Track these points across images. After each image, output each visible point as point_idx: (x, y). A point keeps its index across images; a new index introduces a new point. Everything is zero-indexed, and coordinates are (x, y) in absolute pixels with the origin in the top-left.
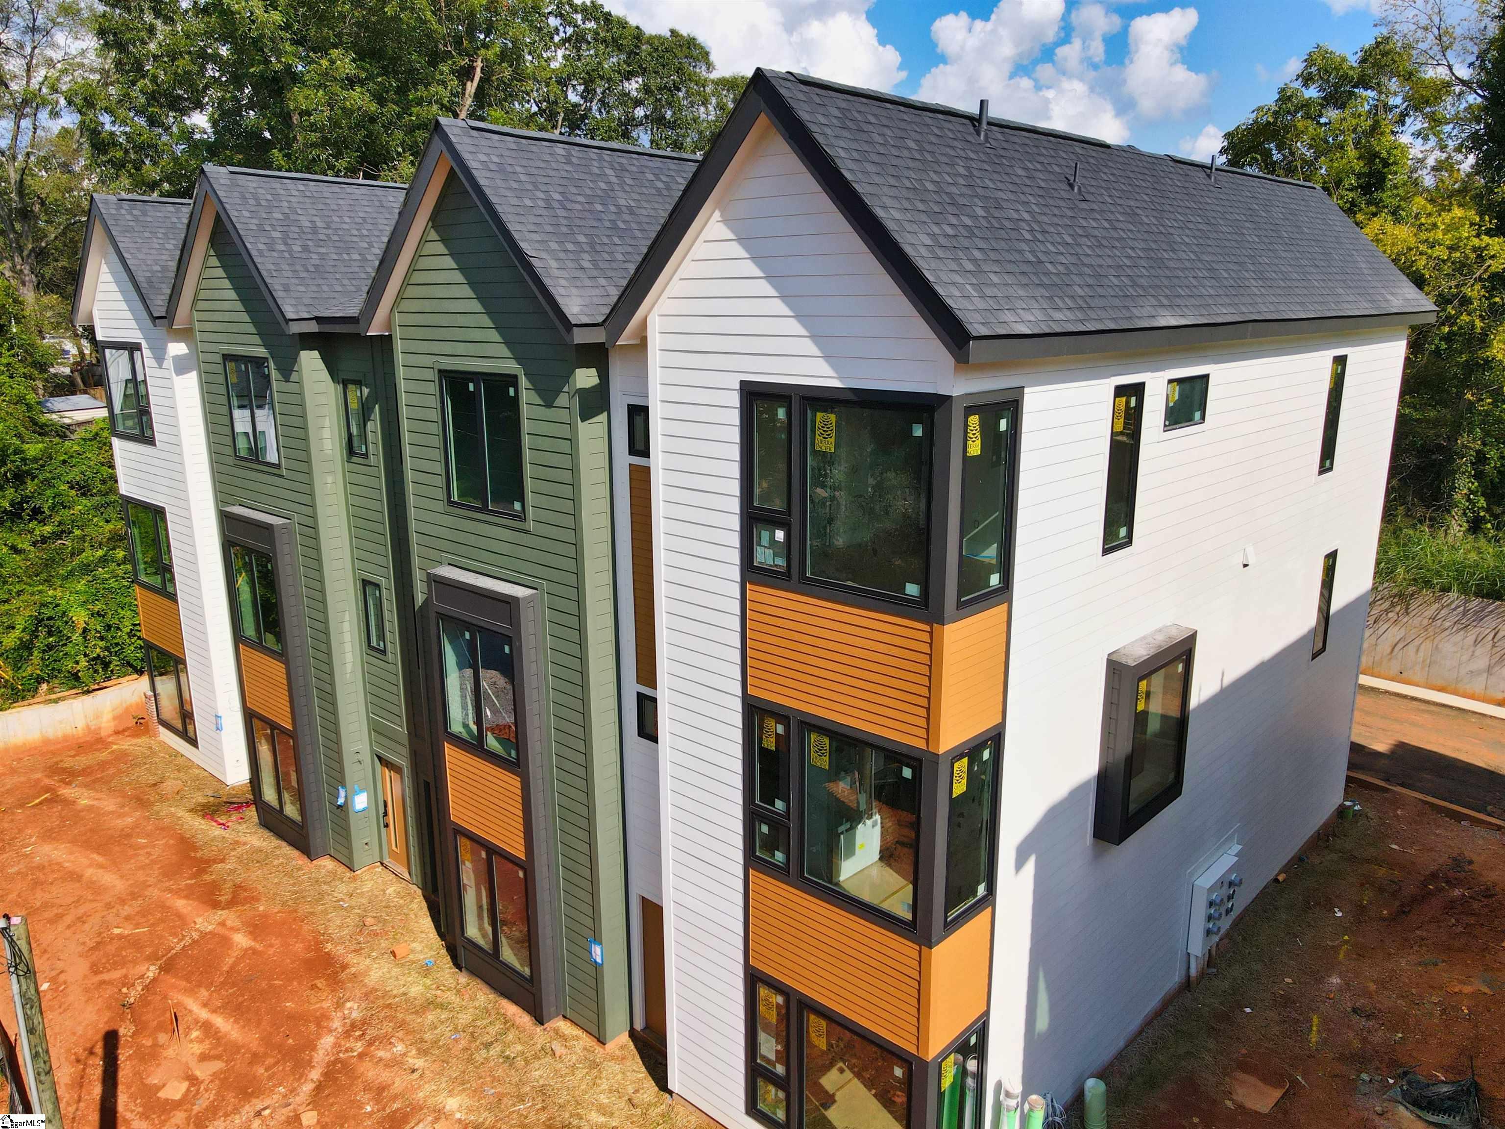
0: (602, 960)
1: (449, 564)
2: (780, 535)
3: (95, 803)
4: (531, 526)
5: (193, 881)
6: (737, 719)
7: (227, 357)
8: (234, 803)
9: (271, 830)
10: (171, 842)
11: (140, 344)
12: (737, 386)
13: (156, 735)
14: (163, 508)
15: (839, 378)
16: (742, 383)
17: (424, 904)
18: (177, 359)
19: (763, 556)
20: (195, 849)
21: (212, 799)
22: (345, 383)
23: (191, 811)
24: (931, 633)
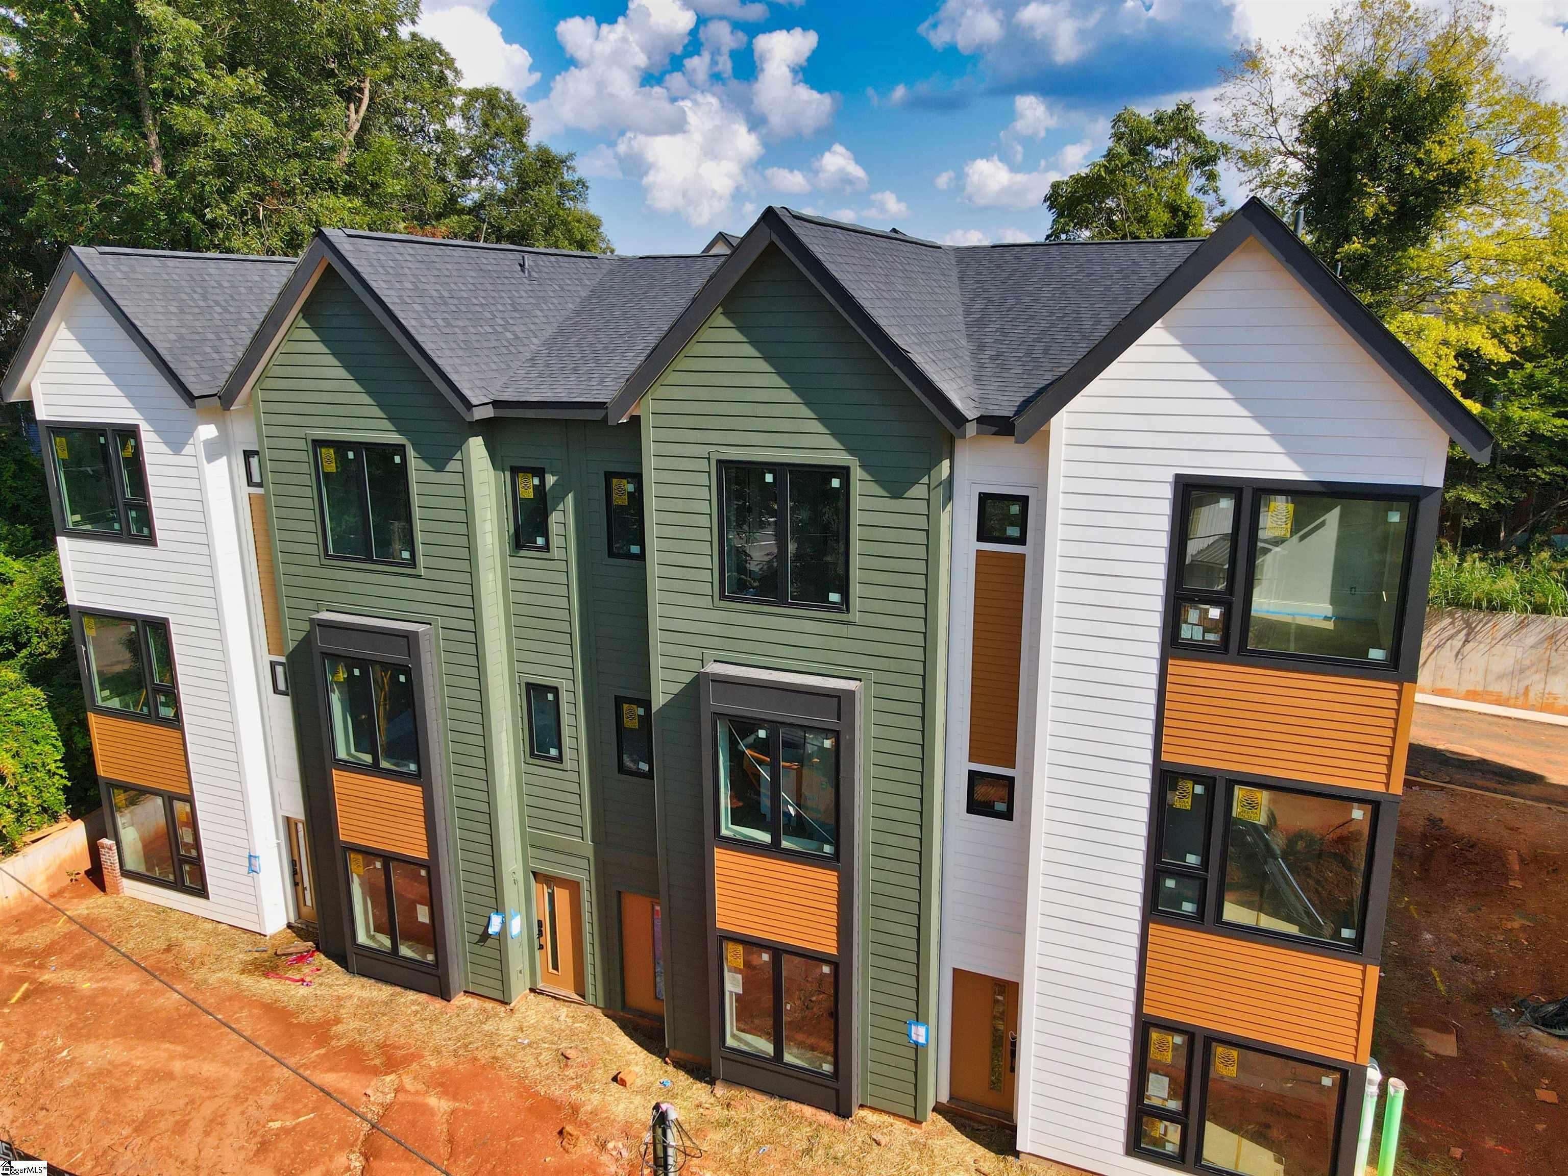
0: (927, 1040)
1: (715, 661)
2: (1215, 613)
3: (105, 984)
4: (855, 615)
5: (323, 1051)
6: (1146, 786)
7: (318, 444)
8: (291, 954)
9: (370, 977)
10: (255, 1011)
11: (137, 426)
12: (1171, 479)
13: (117, 891)
14: (167, 620)
15: (1305, 472)
16: (1178, 476)
17: (613, 1024)
18: (208, 443)
19: (1190, 632)
20: (292, 1014)
21: (257, 955)
22: (515, 471)
23: (243, 972)
24: (1400, 692)
